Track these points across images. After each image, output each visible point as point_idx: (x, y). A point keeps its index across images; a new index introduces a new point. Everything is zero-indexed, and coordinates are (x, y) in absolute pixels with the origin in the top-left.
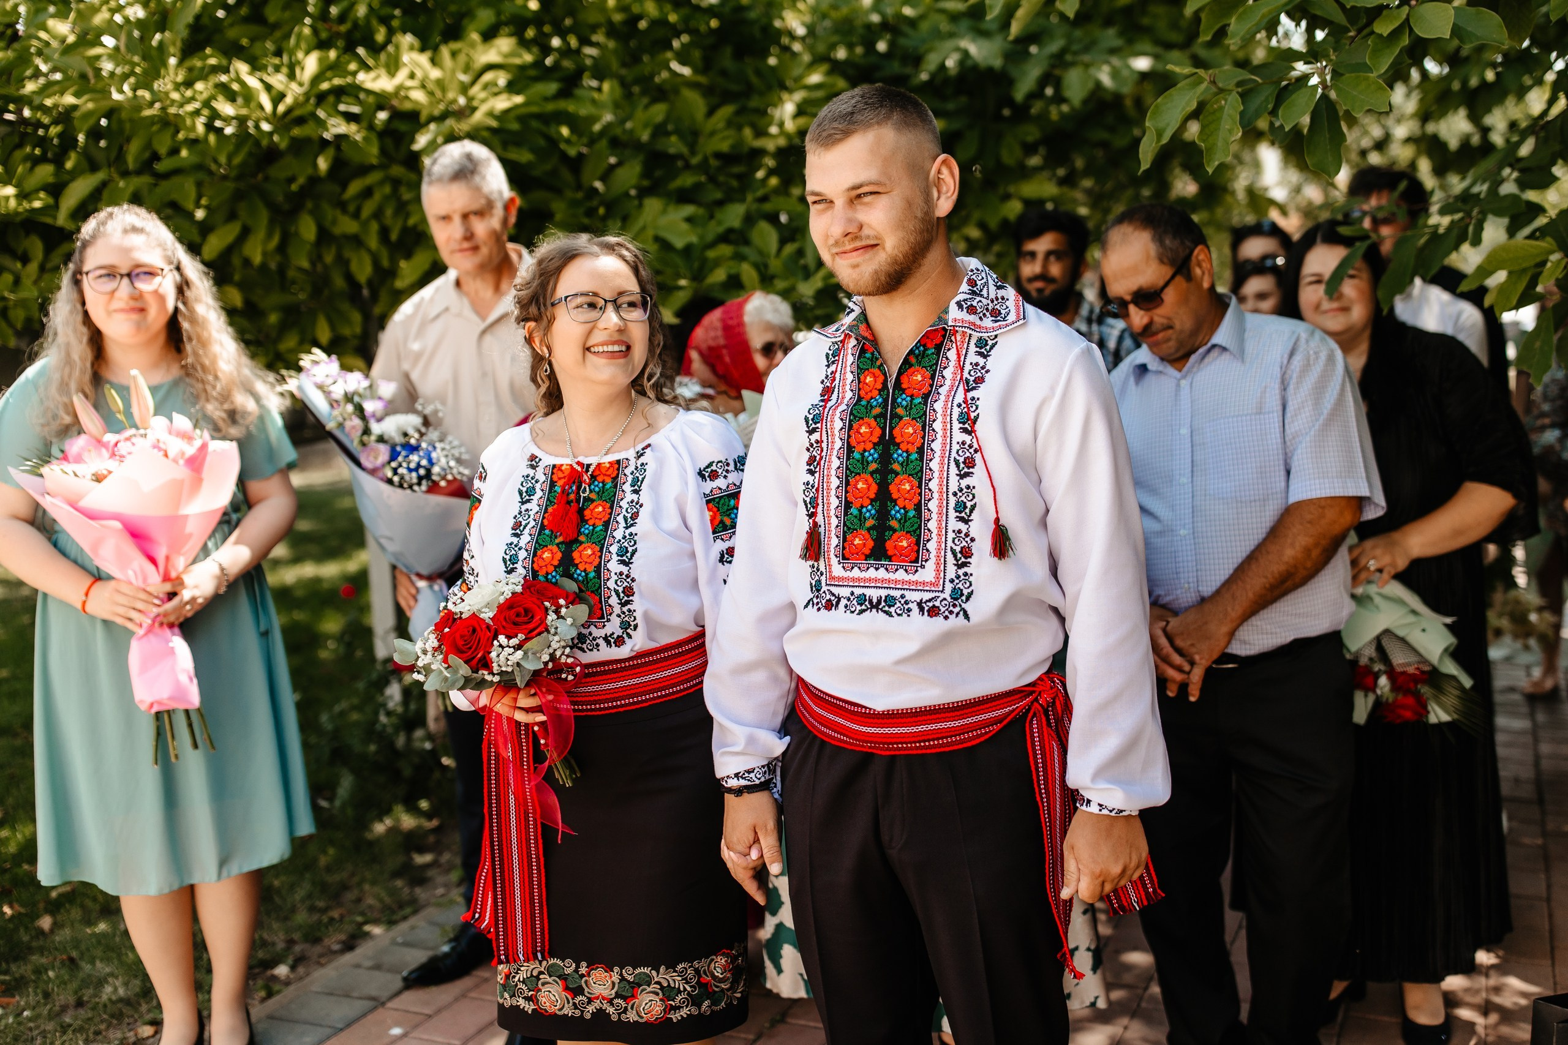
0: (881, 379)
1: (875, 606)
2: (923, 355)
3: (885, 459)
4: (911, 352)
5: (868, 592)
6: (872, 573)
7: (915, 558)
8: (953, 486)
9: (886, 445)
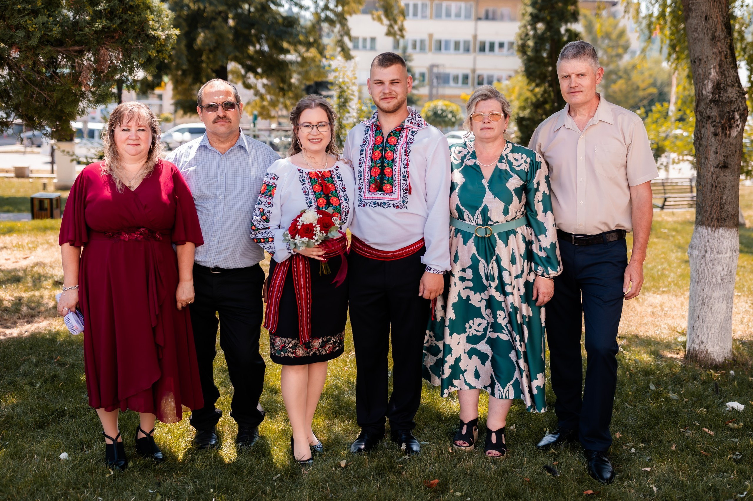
0: (382, 139)
1: (379, 205)
2: (395, 133)
3: (382, 163)
4: (392, 132)
5: (377, 201)
6: (378, 195)
7: (392, 191)
8: (402, 171)
9: (383, 158)
